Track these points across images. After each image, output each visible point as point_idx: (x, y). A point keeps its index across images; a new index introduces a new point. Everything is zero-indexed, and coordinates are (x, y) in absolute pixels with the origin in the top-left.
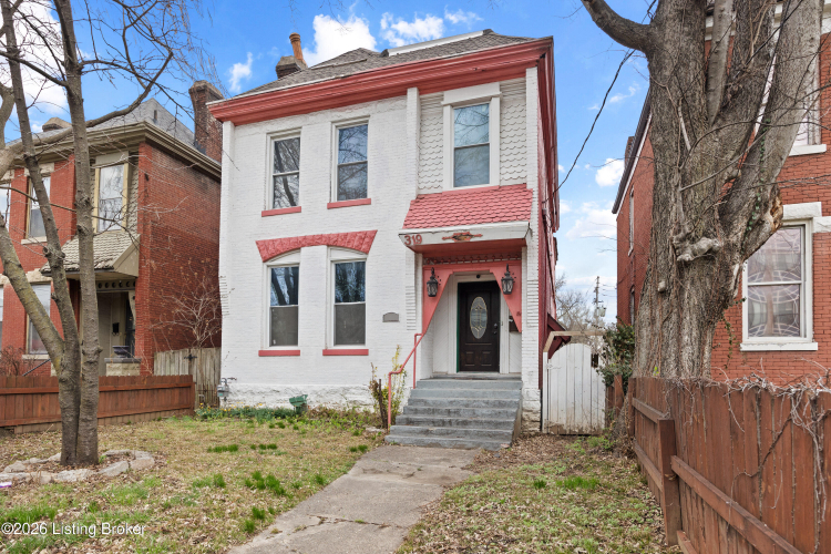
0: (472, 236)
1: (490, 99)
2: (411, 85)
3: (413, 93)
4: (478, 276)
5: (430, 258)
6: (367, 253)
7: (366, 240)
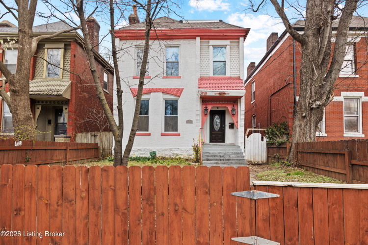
0: (226, 94)
1: (227, 45)
2: (198, 36)
3: (198, 39)
4: (218, 108)
5: (205, 100)
6: (179, 97)
7: (179, 92)
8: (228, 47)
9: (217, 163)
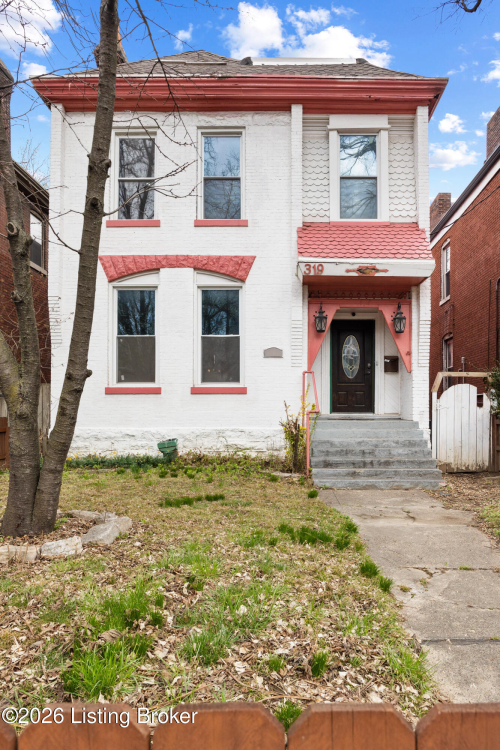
0: (377, 271)
1: (378, 131)
2: (297, 101)
3: (297, 110)
4: (354, 314)
5: (317, 289)
6: (243, 280)
7: (244, 266)
8: (384, 135)
9: (354, 474)
